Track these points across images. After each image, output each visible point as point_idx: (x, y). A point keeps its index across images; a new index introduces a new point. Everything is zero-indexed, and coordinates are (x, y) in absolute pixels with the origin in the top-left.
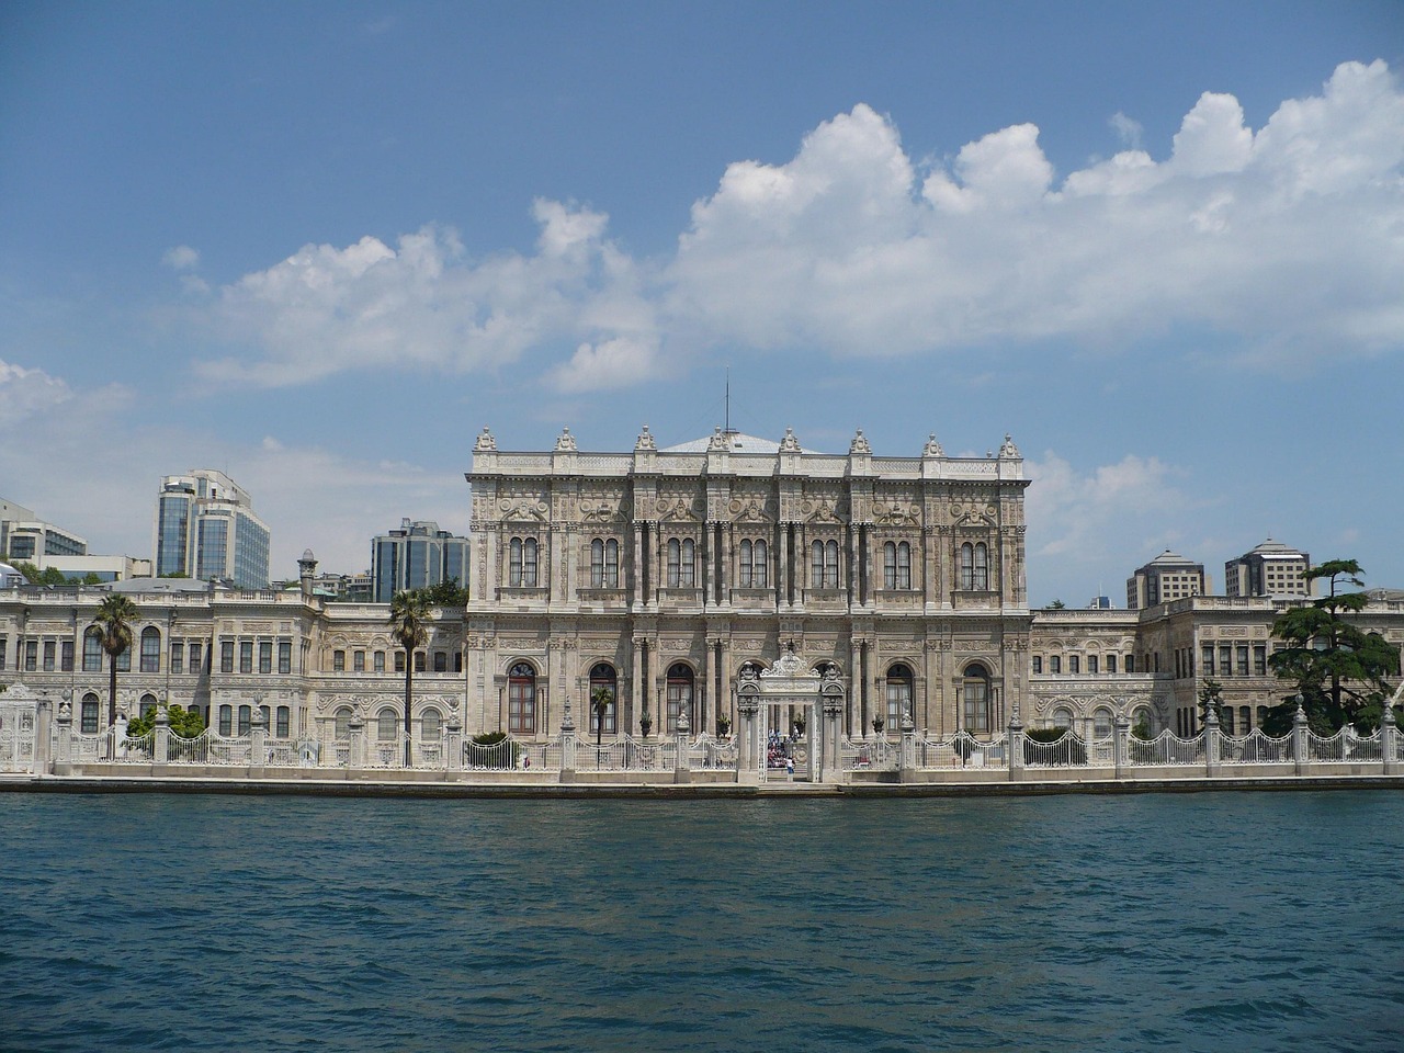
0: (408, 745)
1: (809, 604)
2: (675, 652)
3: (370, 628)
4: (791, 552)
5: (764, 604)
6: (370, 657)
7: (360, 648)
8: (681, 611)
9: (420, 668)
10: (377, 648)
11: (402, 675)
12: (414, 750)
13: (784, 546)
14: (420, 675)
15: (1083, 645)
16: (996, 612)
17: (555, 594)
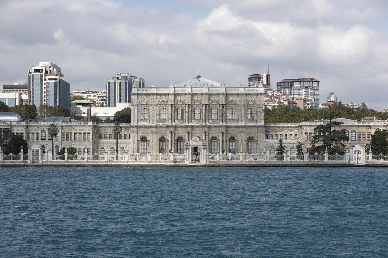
0: (117, 156)
1: (210, 123)
2: (179, 134)
3: (108, 128)
4: (206, 111)
5: (200, 123)
6: (108, 135)
7: (106, 133)
8: (180, 125)
9: (120, 138)
10: (110, 133)
11: (116, 140)
12: (119, 157)
13: (204, 109)
14: (120, 140)
15: (283, 132)
16: (256, 124)
17: (151, 121)
